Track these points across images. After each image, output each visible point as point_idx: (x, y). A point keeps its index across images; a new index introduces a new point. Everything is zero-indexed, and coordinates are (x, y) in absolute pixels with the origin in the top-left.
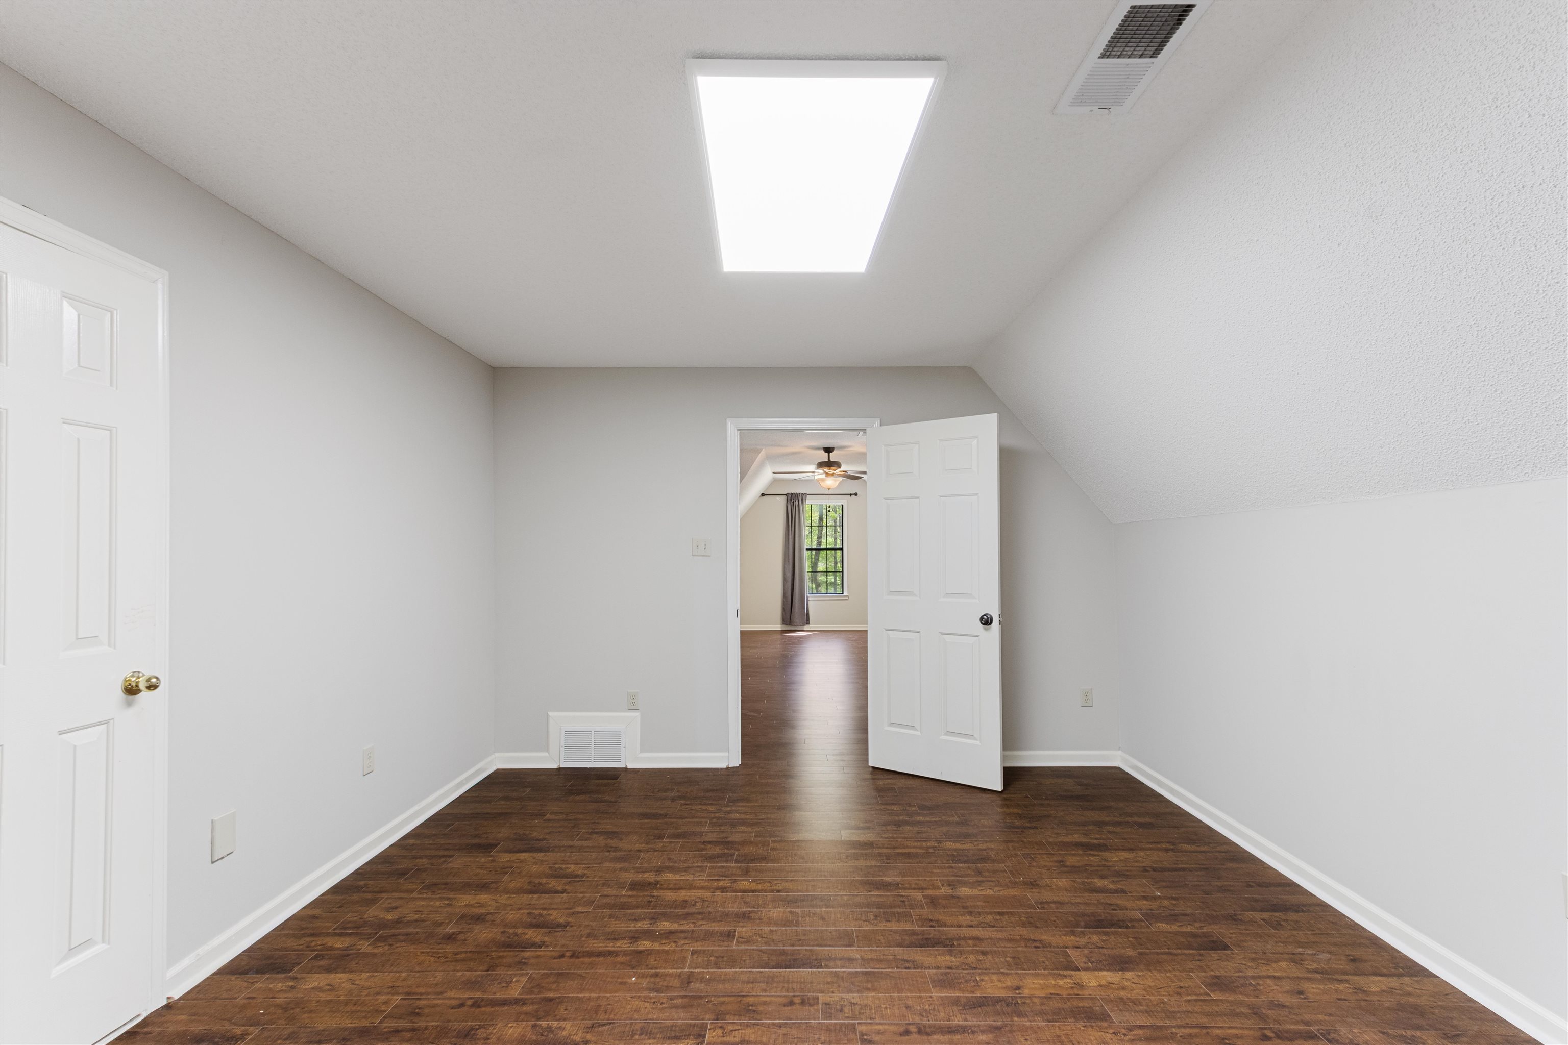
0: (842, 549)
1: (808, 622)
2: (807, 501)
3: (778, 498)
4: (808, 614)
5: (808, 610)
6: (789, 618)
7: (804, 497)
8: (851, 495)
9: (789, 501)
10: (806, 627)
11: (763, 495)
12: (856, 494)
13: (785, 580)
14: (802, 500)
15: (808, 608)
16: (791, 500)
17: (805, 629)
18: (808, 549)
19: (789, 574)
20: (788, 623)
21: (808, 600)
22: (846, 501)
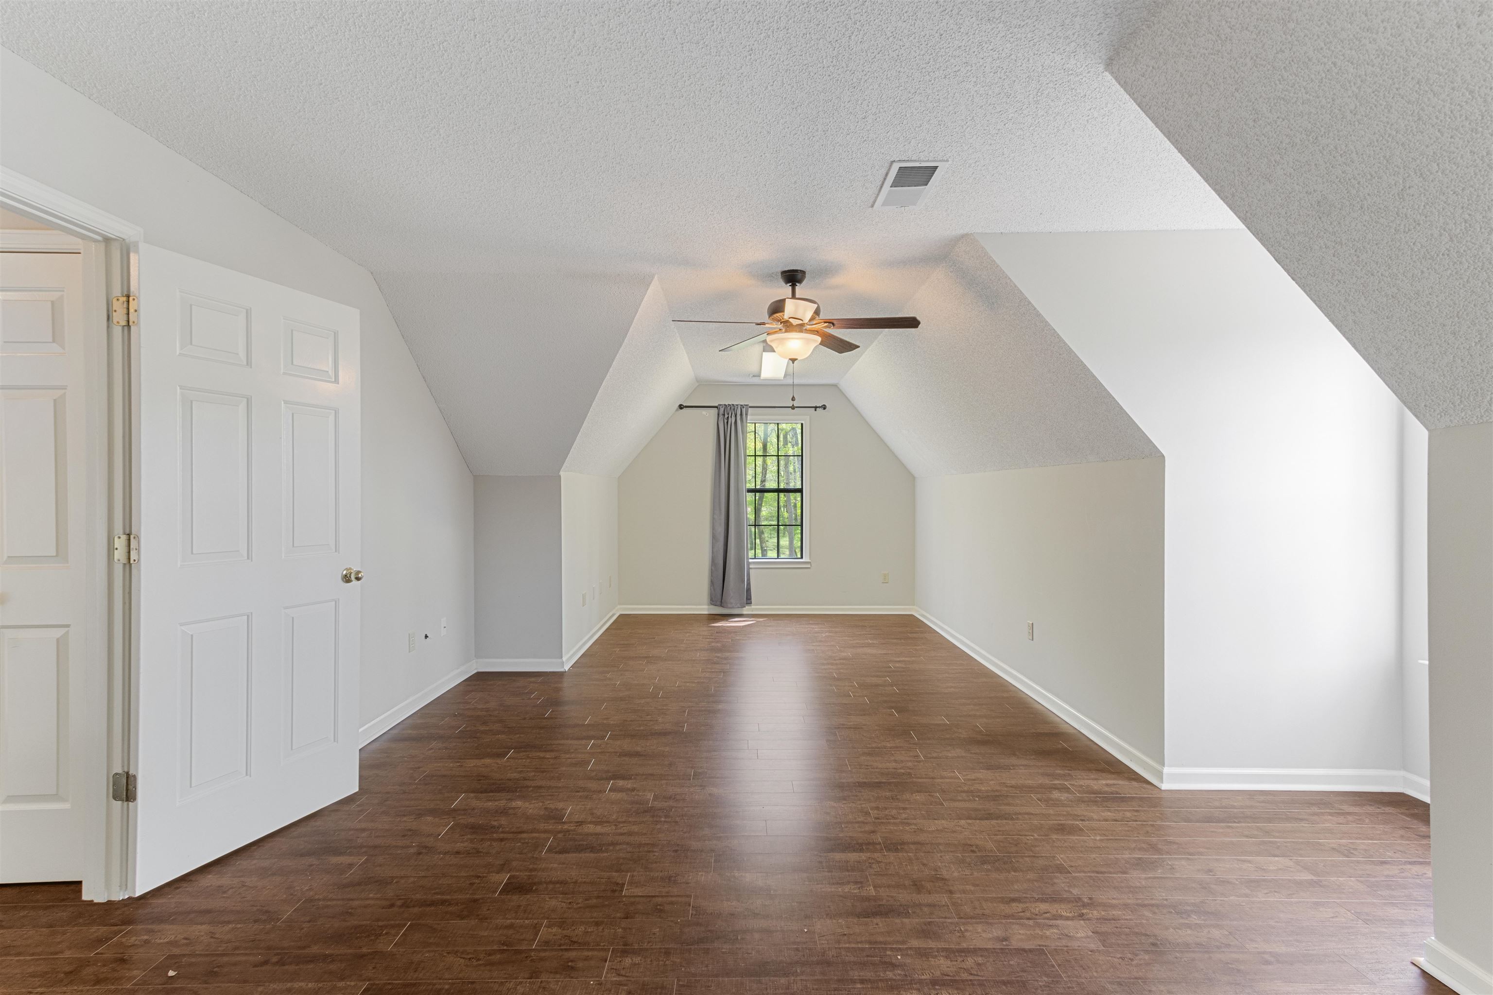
0: (800, 491)
1: (749, 601)
2: (749, 417)
3: (704, 412)
4: (749, 590)
5: (749, 584)
6: (719, 596)
7: (744, 410)
8: (816, 408)
9: (721, 417)
10: (746, 610)
11: (681, 407)
12: (824, 407)
13: (714, 537)
14: (741, 414)
15: (749, 580)
16: (724, 415)
17: (745, 613)
18: (750, 491)
19: (721, 530)
20: (719, 603)
21: (749, 569)
22: (808, 418)
